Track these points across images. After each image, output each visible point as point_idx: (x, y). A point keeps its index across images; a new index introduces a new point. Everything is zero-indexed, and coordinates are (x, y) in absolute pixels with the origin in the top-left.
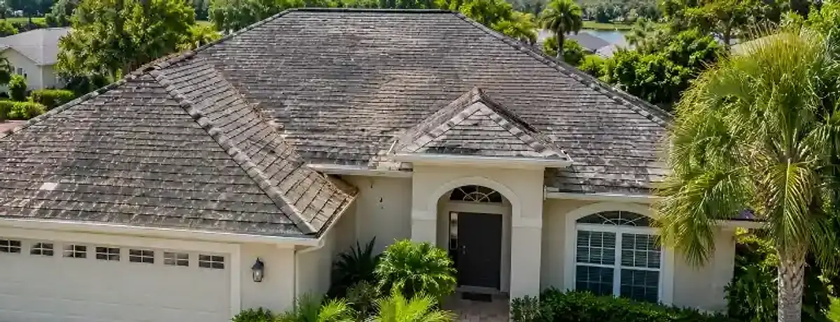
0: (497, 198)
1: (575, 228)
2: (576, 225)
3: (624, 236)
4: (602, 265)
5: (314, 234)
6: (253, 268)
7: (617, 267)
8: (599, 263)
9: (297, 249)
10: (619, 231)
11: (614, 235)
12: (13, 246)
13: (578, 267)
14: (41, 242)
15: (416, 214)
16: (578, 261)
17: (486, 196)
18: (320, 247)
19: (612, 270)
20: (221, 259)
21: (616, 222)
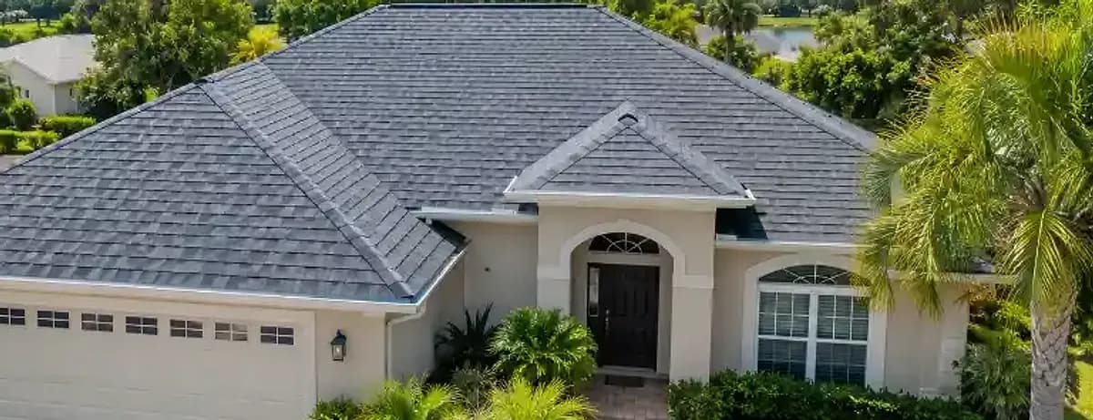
0: (652, 247)
1: (758, 288)
2: (758, 283)
3: (822, 298)
4: (790, 338)
5: (412, 297)
6: (332, 343)
7: (812, 341)
8: (789, 335)
9: (389, 317)
10: (815, 291)
11: (807, 298)
12: (17, 317)
13: (760, 340)
14: (53, 310)
15: (543, 272)
16: (760, 334)
17: (636, 245)
18: (420, 315)
19: (805, 343)
20: (290, 331)
21: (811, 280)
